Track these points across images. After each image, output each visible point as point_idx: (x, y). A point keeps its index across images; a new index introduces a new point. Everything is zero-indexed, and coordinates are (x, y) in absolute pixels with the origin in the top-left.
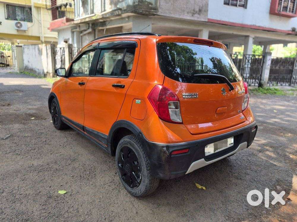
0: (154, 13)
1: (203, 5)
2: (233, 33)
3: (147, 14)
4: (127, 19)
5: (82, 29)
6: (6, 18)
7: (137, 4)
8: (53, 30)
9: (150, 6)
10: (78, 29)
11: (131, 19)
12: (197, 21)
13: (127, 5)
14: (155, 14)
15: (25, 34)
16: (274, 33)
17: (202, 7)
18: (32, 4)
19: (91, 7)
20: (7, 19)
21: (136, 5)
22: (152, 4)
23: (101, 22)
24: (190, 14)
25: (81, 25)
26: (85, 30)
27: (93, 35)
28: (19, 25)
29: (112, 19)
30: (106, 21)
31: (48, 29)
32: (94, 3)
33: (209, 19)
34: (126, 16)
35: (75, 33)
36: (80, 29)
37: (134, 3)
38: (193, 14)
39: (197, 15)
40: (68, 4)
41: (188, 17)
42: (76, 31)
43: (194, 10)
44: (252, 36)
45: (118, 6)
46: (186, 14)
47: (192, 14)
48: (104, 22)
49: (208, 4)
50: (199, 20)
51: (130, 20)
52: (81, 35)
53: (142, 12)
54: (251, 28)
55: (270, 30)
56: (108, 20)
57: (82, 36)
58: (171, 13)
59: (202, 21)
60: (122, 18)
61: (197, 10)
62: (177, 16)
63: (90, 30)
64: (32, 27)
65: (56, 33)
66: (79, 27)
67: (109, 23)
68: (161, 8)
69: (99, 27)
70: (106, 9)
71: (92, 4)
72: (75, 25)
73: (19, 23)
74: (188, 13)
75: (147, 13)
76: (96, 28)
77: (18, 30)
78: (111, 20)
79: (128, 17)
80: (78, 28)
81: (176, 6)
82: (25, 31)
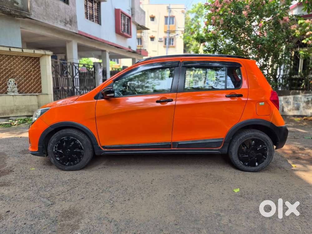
0: (26, 15)
1: (72, 15)
2: (95, 47)
9: (15, 4)
12: (69, 31)
14: (28, 17)
16: (121, 49)
17: (72, 18)
22: (18, 4)
24: (63, 24)
33: (79, 31)
38: (66, 24)
39: (69, 25)
41: (61, 26)
43: (66, 19)
44: (108, 50)
46: (59, 23)
47: (64, 23)
49: (76, 16)
50: (71, 30)
54: (109, 44)
55: (112, 44)
58: (45, 19)
59: (74, 32)
61: (68, 20)
62: (51, 23)
68: (34, 11)
74: (61, 21)
75: (17, 14)
81: (48, 11)
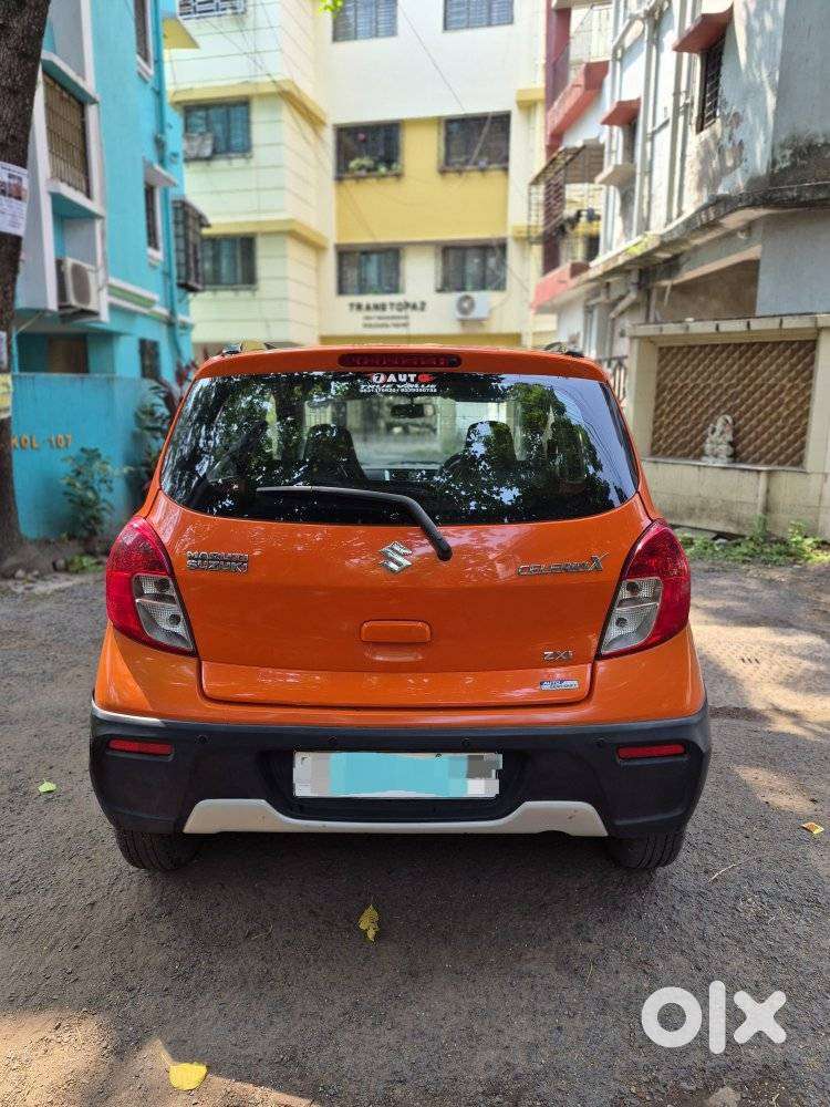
3: (820, 200)
4: (742, 236)
5: (615, 295)
6: (439, 287)
7: (786, 164)
8: (541, 309)
10: (602, 298)
11: (758, 232)
13: (748, 176)
15: (480, 331)
18: (509, 233)
19: (641, 209)
20: (440, 291)
21: (782, 171)
23: (667, 261)
25: (610, 280)
26: (622, 298)
27: (642, 312)
28: (466, 305)
29: (698, 242)
30: (681, 254)
31: (531, 307)
32: (653, 192)
34: (740, 224)
35: (596, 313)
36: (608, 298)
37: (774, 163)
40: (584, 213)
42: (598, 304)
45: (721, 191)
48: (676, 257)
51: (754, 235)
52: (612, 315)
53: (799, 196)
56: (684, 248)
57: (614, 319)
60: (731, 234)
63: (633, 296)
64: (502, 305)
65: (553, 317)
66: (605, 290)
67: (688, 259)
69: (660, 280)
70: (684, 207)
71: (646, 200)
72: (594, 284)
73: (467, 298)
75: (820, 196)
76: (651, 284)
77: (463, 322)
78: (696, 249)
79: (749, 227)
80: (603, 291)
82: (479, 321)
